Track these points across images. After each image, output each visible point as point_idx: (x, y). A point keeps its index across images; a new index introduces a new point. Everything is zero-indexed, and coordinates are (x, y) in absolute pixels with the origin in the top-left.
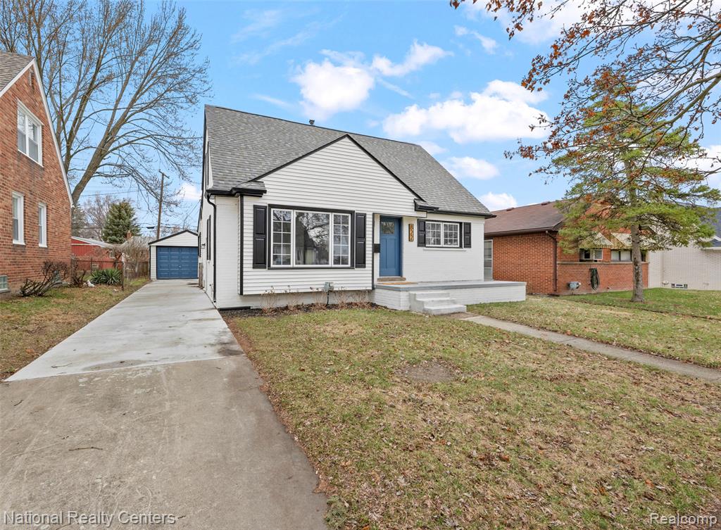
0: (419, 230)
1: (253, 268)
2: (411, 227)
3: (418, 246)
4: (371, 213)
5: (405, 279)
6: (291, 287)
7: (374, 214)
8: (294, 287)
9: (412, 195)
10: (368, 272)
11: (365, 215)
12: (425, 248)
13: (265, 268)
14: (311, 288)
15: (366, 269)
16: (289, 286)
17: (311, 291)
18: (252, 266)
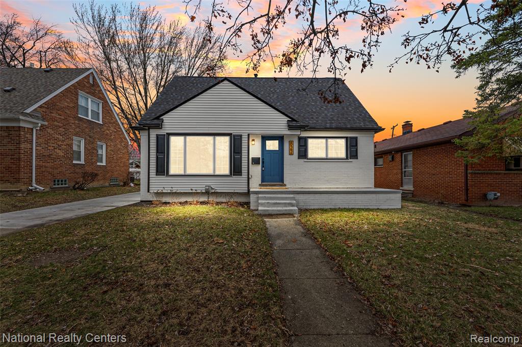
0: (300, 146)
1: (156, 175)
2: (291, 143)
3: (299, 158)
4: (247, 134)
5: (285, 185)
6: (173, 189)
7: (249, 135)
8: (175, 189)
9: (285, 117)
10: (244, 179)
11: (241, 136)
12: (306, 160)
13: (164, 175)
14: (191, 190)
15: (243, 176)
16: (172, 187)
17: (191, 191)
18: (155, 174)
